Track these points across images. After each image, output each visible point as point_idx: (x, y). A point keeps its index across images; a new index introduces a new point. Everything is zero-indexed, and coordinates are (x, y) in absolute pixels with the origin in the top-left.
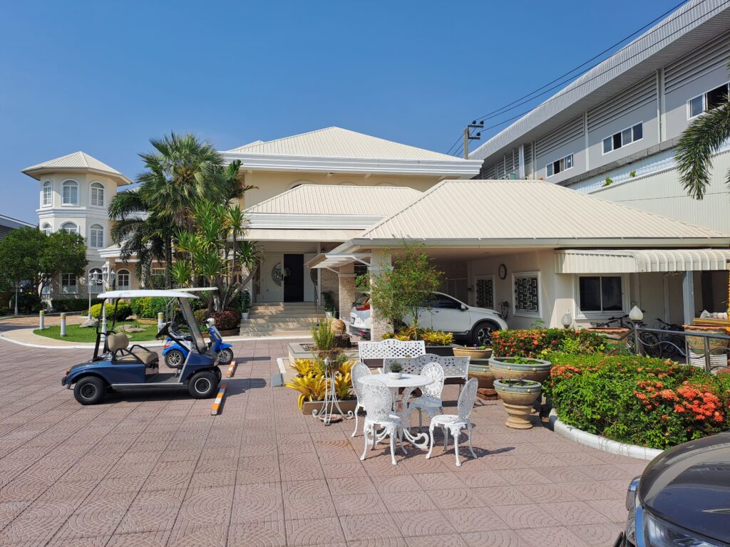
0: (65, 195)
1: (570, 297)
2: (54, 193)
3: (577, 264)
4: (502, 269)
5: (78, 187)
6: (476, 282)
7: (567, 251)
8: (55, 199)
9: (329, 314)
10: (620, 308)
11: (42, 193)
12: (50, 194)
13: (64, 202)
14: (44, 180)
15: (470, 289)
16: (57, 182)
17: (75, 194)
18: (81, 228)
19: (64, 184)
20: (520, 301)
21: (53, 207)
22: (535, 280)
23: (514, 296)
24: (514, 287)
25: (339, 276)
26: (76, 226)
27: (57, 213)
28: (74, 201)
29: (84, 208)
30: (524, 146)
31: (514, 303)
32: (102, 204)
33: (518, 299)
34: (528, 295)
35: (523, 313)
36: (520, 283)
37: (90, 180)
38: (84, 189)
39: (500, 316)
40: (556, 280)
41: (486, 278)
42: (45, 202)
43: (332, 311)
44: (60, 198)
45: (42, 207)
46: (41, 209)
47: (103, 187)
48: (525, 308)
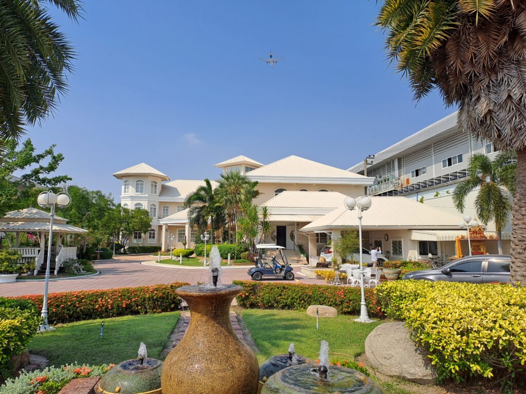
0: (137, 188)
1: (415, 249)
2: (130, 187)
3: (418, 236)
4: (386, 236)
5: (144, 183)
6: (374, 242)
7: (413, 231)
8: (131, 191)
9: (302, 255)
10: (437, 255)
11: (123, 187)
12: (128, 188)
13: (136, 192)
14: (125, 179)
15: (371, 245)
16: (132, 181)
17: (142, 188)
18: (145, 206)
19: (137, 182)
20: (394, 251)
21: (130, 195)
22: (400, 242)
23: (392, 248)
24: (392, 245)
25: (309, 238)
26: (142, 205)
27: (132, 198)
28: (142, 192)
29: (147, 195)
30: (398, 158)
31: (392, 252)
32: (156, 193)
33: (394, 250)
34: (397, 248)
35: (396, 256)
36: (394, 243)
37: (150, 179)
38: (147, 184)
39: (386, 257)
40: (409, 242)
41: (379, 240)
42: (125, 192)
43: (304, 254)
44: (134, 190)
45: (123, 194)
46: (122, 196)
47: (156, 183)
48: (396, 254)
